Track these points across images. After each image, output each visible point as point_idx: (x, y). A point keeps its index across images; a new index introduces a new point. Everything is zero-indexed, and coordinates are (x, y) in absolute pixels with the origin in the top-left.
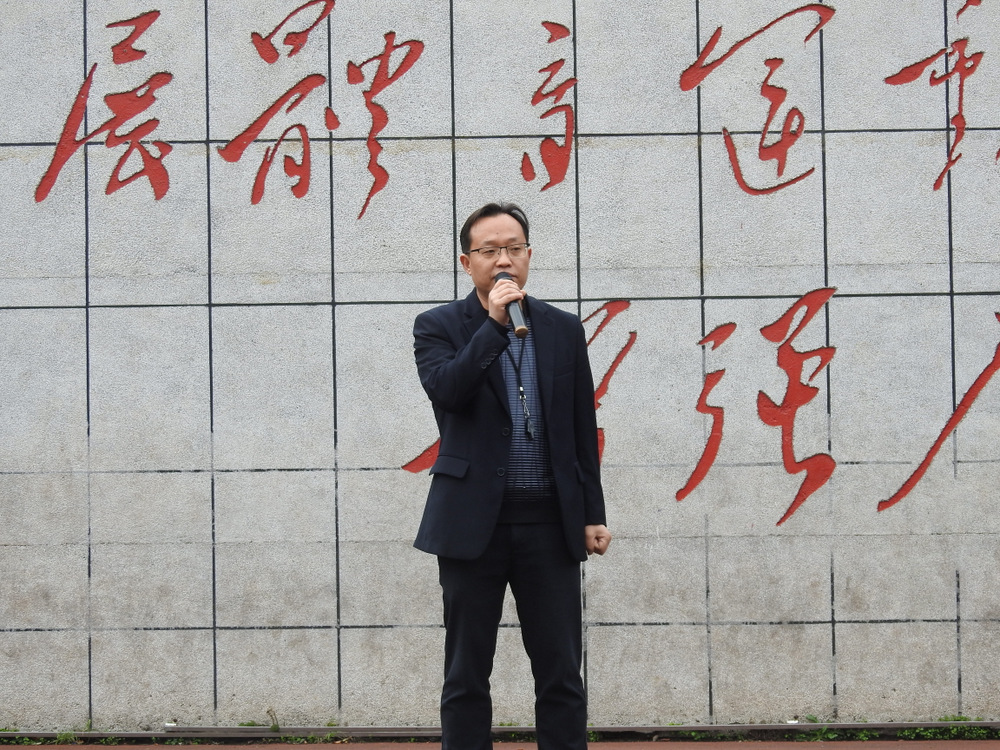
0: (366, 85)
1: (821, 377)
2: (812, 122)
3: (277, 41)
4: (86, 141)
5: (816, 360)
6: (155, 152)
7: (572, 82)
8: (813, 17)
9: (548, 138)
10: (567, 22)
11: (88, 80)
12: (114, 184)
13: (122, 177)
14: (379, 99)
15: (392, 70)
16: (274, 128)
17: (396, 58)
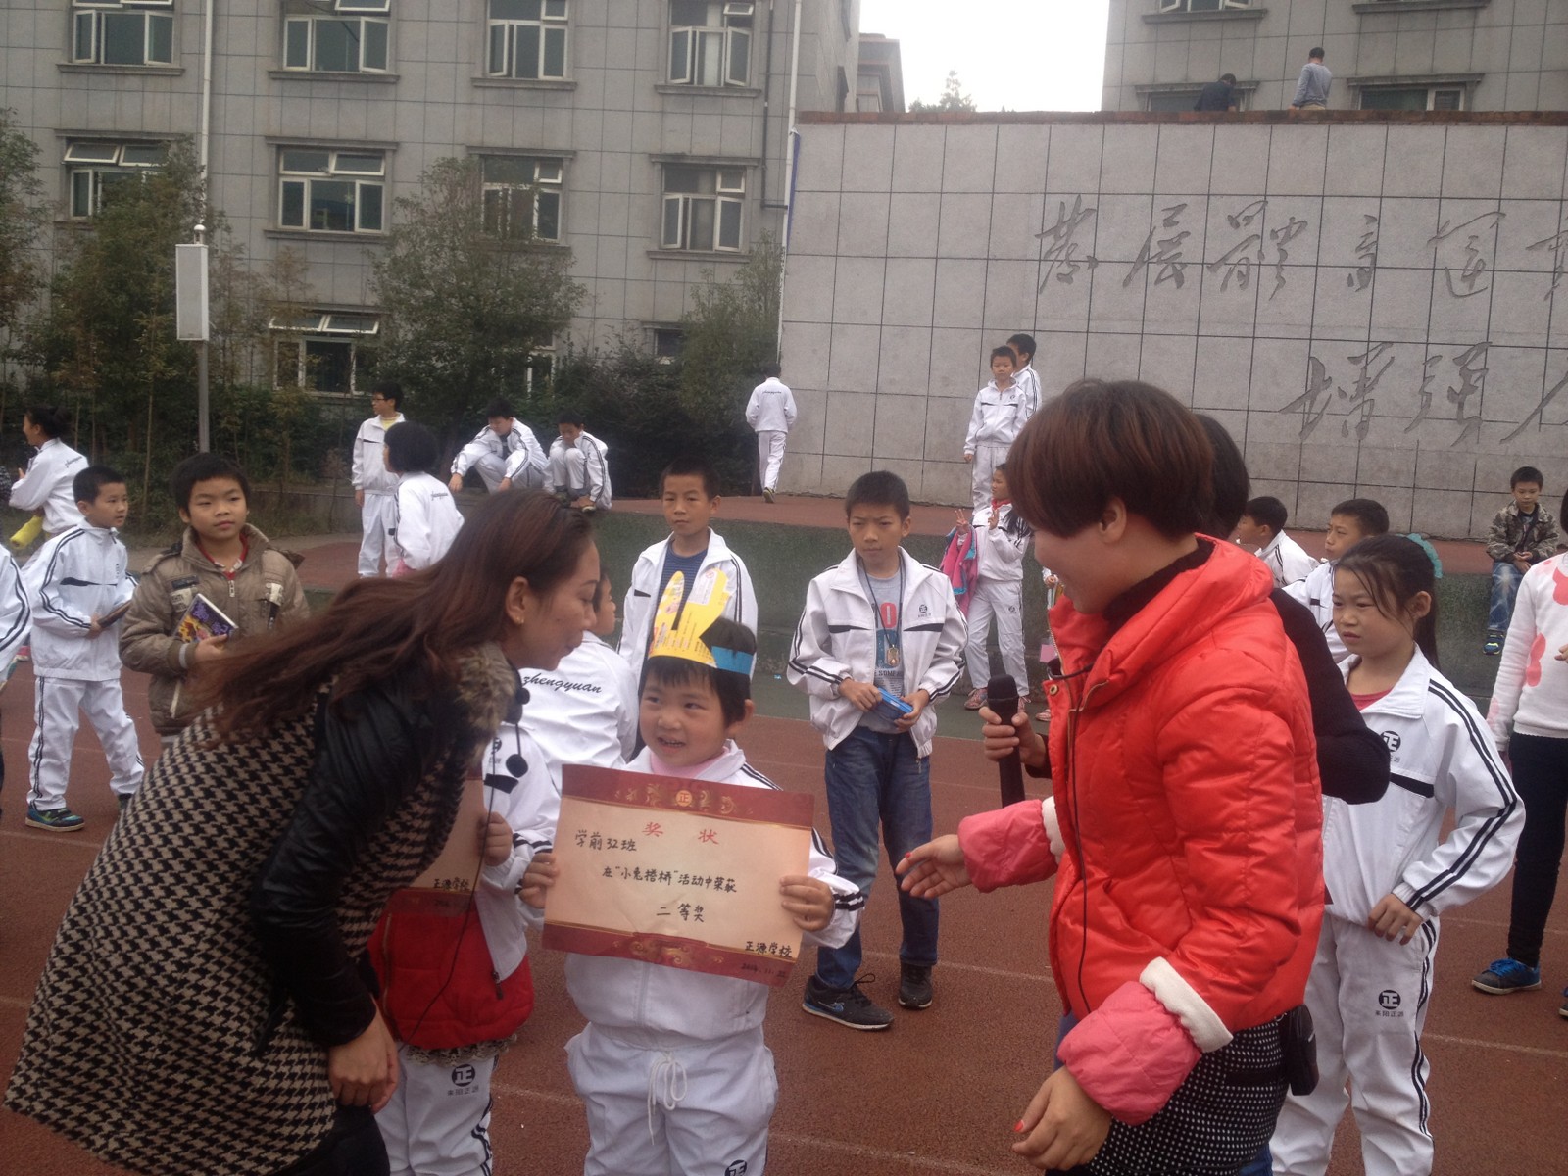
0: (1279, 241)
1: (1479, 384)
2: (1490, 266)
3: (1240, 220)
4: (1148, 262)
5: (1478, 375)
6: (1178, 267)
7: (1376, 242)
8: (1495, 217)
9: (1362, 268)
10: (1376, 215)
11: (1151, 233)
12: (1159, 281)
13: (1163, 277)
14: (1285, 247)
15: (1292, 232)
16: (1234, 259)
17: (1295, 228)
